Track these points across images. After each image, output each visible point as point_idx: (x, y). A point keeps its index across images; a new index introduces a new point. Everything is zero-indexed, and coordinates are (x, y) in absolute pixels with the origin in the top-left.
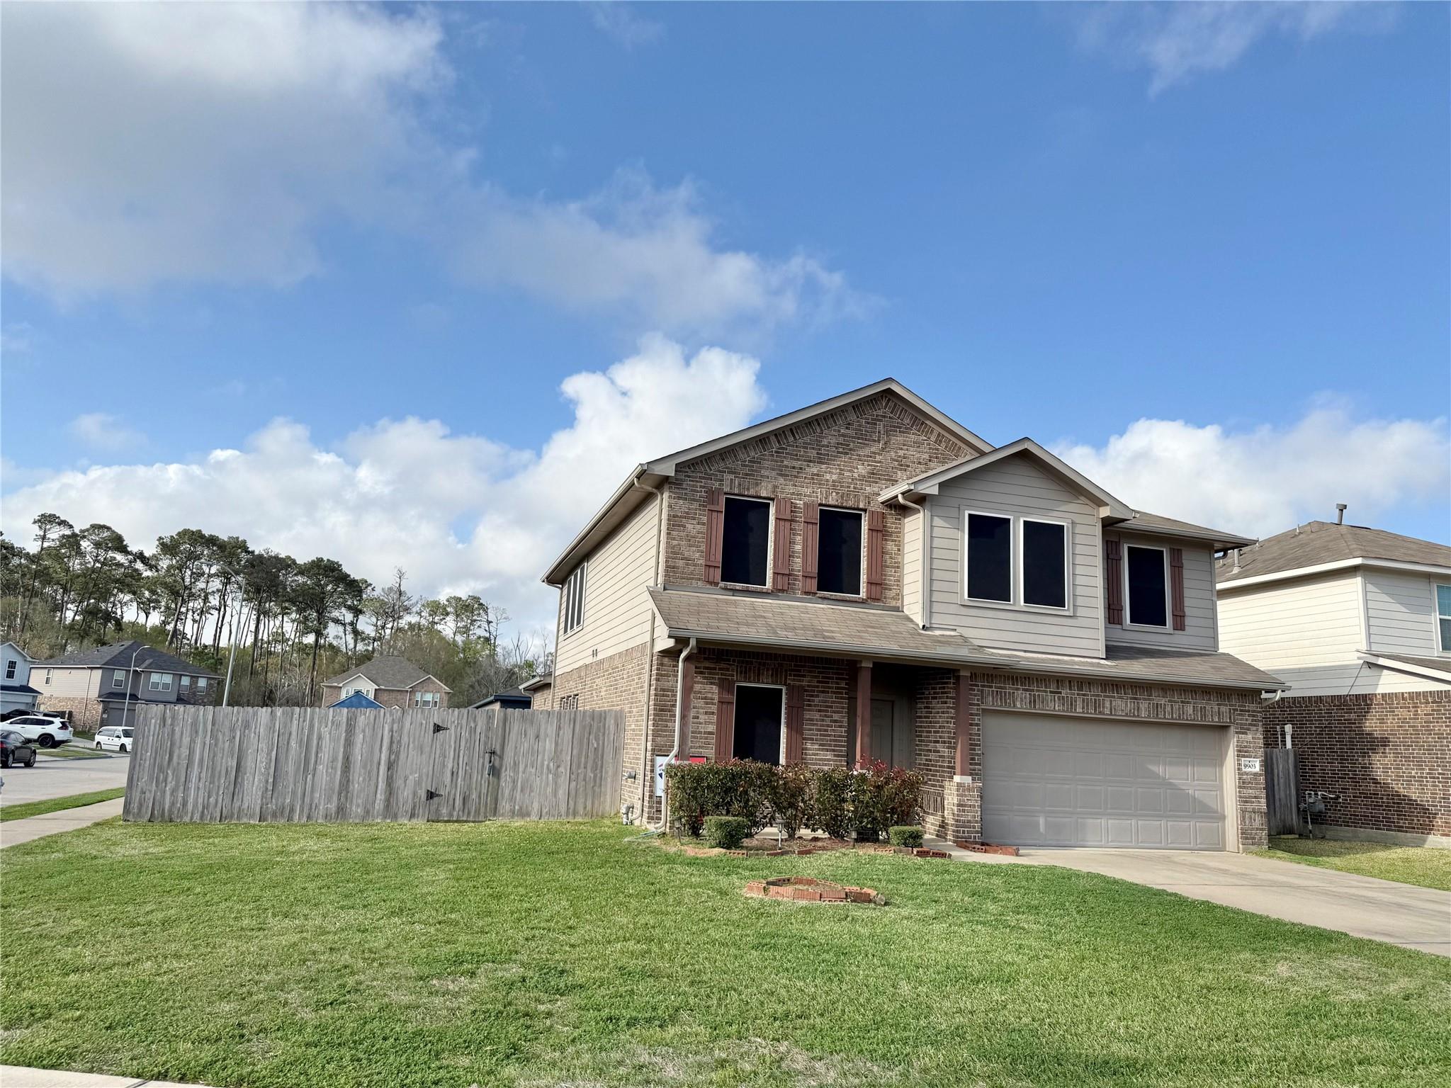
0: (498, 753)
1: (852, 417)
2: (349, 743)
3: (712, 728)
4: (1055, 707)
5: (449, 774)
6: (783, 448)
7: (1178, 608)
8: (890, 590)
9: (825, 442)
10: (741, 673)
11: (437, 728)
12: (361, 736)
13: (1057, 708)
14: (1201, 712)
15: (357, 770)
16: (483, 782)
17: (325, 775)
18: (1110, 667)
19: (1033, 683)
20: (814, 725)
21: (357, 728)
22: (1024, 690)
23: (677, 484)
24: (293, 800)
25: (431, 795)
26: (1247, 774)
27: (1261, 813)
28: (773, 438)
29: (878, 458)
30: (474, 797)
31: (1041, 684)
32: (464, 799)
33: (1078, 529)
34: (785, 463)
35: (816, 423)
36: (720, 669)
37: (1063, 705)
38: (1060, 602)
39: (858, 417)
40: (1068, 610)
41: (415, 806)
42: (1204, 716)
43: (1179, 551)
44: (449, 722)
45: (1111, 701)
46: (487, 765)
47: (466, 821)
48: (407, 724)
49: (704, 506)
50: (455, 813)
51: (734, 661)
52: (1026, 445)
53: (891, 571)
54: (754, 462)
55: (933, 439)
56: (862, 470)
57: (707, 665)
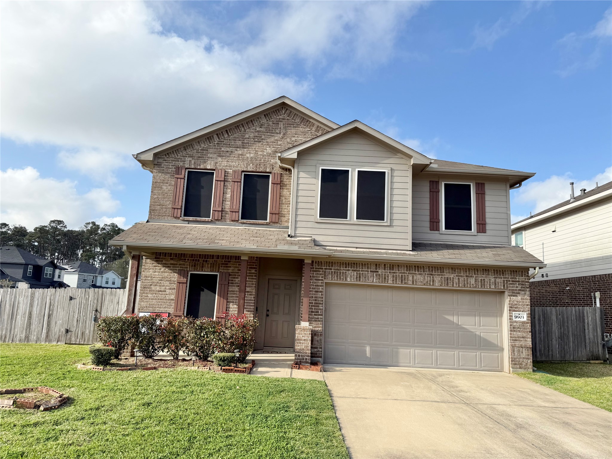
0: (99, 311)
1: (264, 121)
2: (31, 305)
3: (173, 297)
4: (374, 280)
5: (76, 321)
6: (222, 141)
7: (481, 219)
8: (284, 217)
9: (247, 136)
10: (192, 266)
11: (71, 298)
12: (37, 302)
13: (375, 281)
14: (481, 282)
15: (35, 318)
16: (91, 325)
17: (20, 321)
18: (414, 255)
19: (359, 266)
20: (234, 294)
21: (35, 298)
22: (352, 270)
23: (158, 165)
24: (6, 332)
25: (67, 331)
26: (516, 322)
27: (527, 348)
28: (215, 136)
29: (279, 143)
30: (87, 332)
31: (365, 267)
32: (82, 333)
33: (396, 173)
34: (222, 149)
35: (241, 126)
36: (180, 265)
37: (379, 279)
38: (381, 217)
39: (267, 121)
40: (387, 222)
41: (60, 336)
42: (483, 285)
43: (483, 184)
44: (76, 296)
45: (413, 277)
46: (93, 316)
47: (83, 344)
48: (57, 297)
49: (173, 176)
50: (78, 340)
51: (188, 260)
52: (356, 125)
53: (286, 206)
54: (204, 150)
55: (314, 129)
56: (269, 150)
57: (172, 262)
